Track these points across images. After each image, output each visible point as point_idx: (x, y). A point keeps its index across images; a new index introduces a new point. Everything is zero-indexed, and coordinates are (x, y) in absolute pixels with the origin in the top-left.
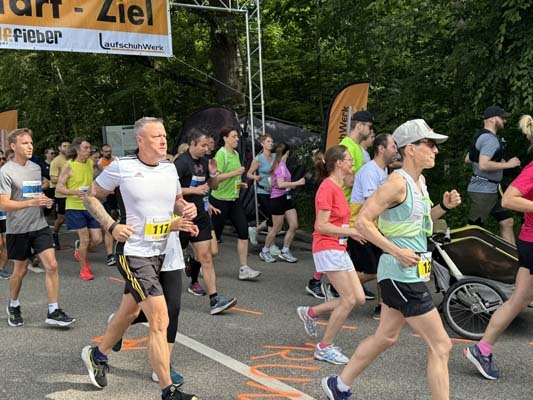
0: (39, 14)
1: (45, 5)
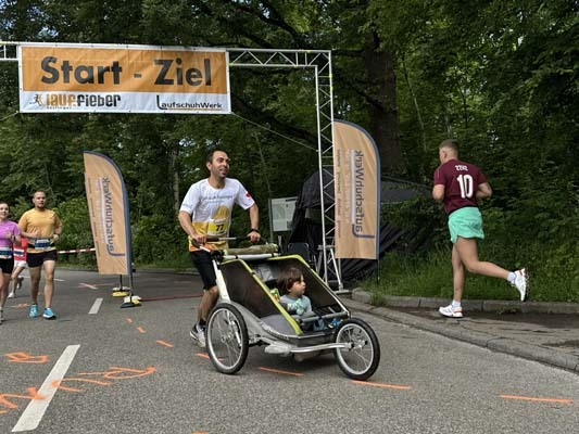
0: (101, 80)
1: (106, 74)
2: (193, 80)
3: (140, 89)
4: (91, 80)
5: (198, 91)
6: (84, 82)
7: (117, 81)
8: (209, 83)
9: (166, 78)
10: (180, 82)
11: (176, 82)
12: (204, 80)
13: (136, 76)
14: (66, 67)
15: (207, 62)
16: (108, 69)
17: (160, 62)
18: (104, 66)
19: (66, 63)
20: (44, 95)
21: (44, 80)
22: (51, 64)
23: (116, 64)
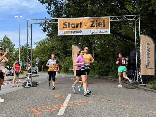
0: (77, 27)
1: (78, 25)
2: (100, 25)
3: (87, 28)
4: (75, 27)
5: (101, 28)
6: (73, 27)
7: (81, 27)
8: (104, 26)
9: (93, 25)
10: (97, 26)
11: (95, 26)
12: (103, 25)
13: (86, 25)
14: (69, 24)
15: (104, 20)
16: (79, 24)
17: (92, 21)
18: (78, 23)
19: (69, 23)
20: (64, 31)
21: (64, 27)
22: (65, 23)
23: (81, 23)
